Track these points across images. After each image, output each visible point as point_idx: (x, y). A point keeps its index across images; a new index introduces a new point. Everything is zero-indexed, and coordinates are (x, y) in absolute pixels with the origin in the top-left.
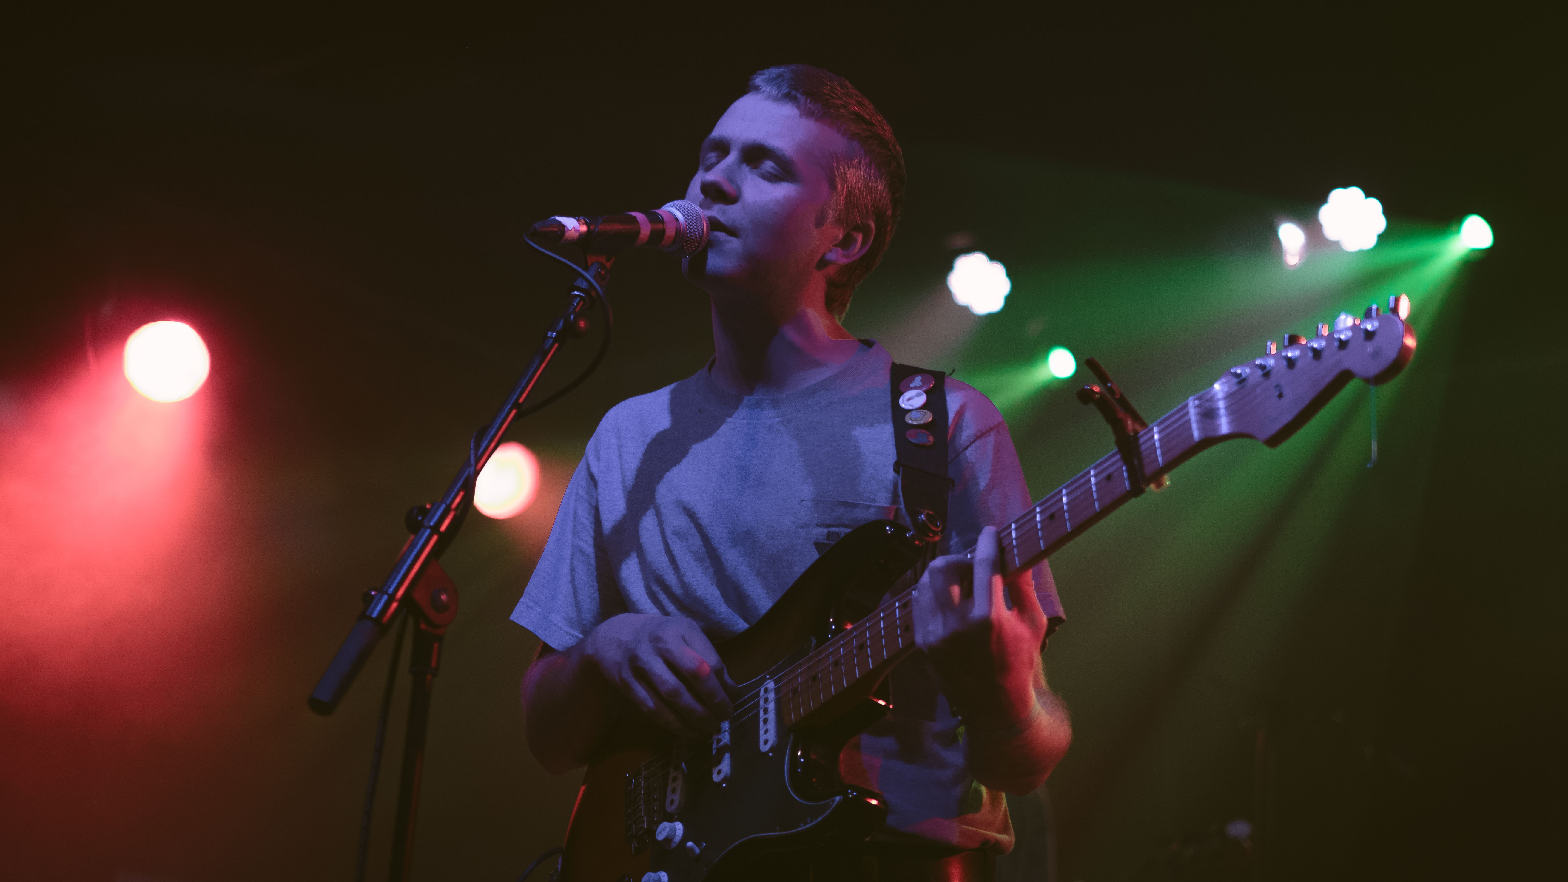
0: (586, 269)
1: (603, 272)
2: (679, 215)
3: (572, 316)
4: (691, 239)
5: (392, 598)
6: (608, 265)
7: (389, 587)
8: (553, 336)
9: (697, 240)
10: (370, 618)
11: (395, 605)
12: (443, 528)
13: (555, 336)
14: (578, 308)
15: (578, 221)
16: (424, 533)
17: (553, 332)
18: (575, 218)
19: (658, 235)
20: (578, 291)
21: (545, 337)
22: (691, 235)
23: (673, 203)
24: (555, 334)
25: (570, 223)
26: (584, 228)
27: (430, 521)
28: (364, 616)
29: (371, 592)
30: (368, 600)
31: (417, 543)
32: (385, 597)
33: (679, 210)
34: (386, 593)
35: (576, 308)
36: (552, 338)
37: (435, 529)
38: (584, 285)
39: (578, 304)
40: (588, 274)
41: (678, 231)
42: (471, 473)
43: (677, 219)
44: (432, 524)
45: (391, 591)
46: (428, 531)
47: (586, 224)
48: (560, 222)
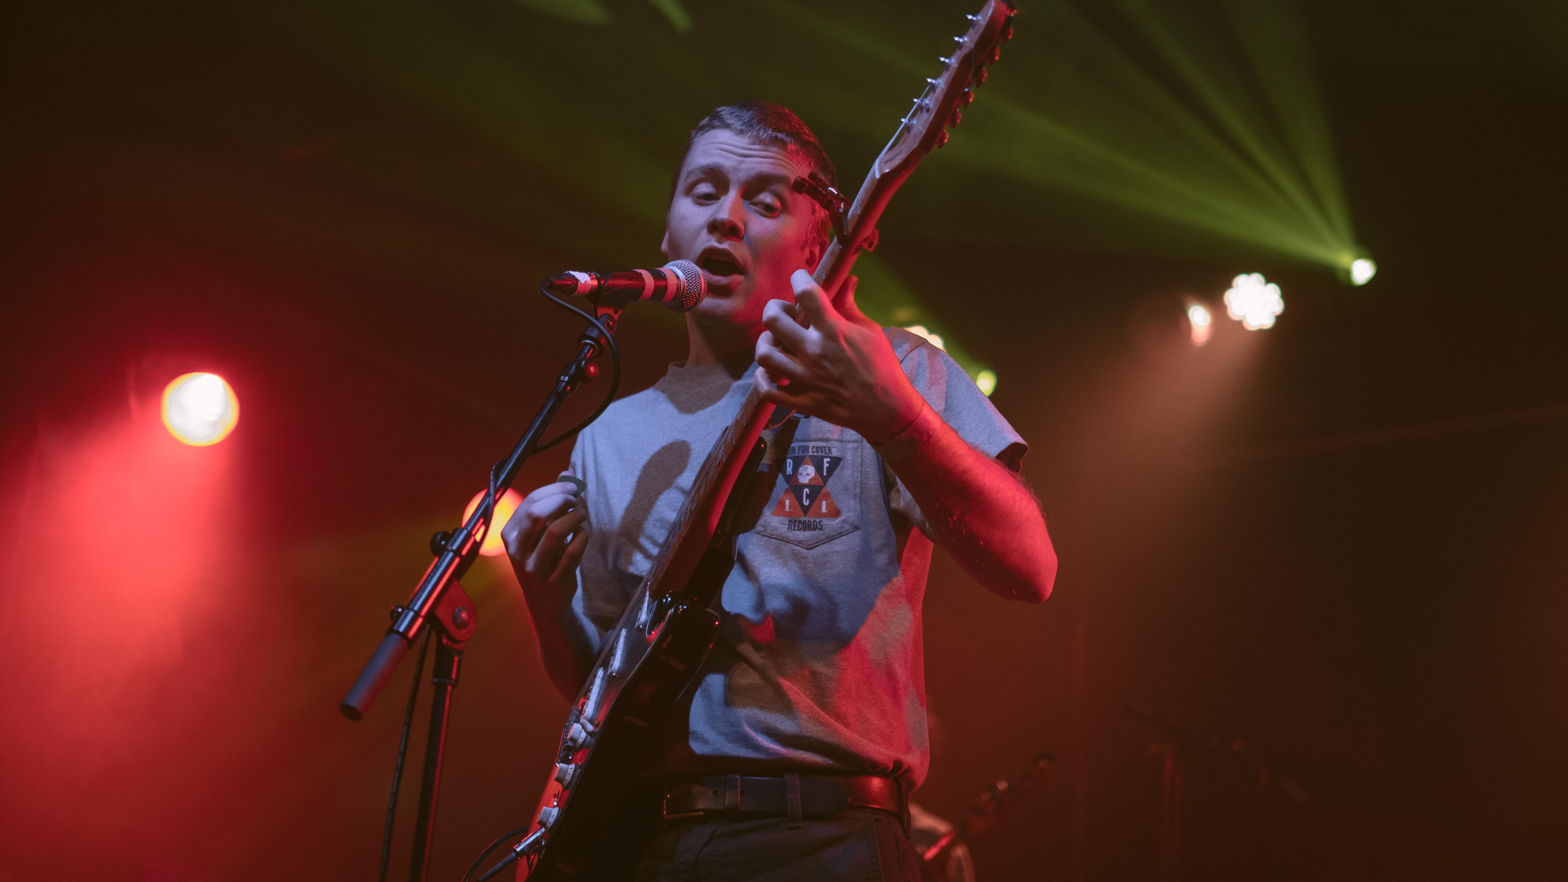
0: (597, 318)
1: (611, 323)
2: (680, 273)
3: (584, 362)
4: (690, 295)
5: (417, 615)
6: (616, 317)
7: (415, 604)
8: (566, 380)
9: (696, 297)
10: (398, 632)
11: (420, 621)
12: (464, 552)
13: (568, 380)
14: (589, 355)
15: (590, 275)
16: (447, 555)
17: (565, 376)
18: (587, 273)
19: (661, 289)
20: (588, 339)
21: (559, 381)
22: (690, 292)
23: (675, 262)
24: (567, 378)
25: (583, 277)
26: (595, 283)
27: (452, 545)
28: (392, 631)
29: (398, 609)
30: (396, 617)
31: (441, 564)
32: (411, 614)
33: (679, 269)
34: (412, 610)
35: (586, 354)
36: (565, 381)
37: (457, 553)
38: (594, 333)
39: (588, 351)
40: (599, 323)
41: (678, 287)
42: (491, 502)
43: (678, 277)
44: (454, 548)
45: (416, 608)
46: (451, 554)
47: (597, 278)
48: (574, 276)
